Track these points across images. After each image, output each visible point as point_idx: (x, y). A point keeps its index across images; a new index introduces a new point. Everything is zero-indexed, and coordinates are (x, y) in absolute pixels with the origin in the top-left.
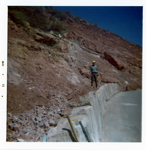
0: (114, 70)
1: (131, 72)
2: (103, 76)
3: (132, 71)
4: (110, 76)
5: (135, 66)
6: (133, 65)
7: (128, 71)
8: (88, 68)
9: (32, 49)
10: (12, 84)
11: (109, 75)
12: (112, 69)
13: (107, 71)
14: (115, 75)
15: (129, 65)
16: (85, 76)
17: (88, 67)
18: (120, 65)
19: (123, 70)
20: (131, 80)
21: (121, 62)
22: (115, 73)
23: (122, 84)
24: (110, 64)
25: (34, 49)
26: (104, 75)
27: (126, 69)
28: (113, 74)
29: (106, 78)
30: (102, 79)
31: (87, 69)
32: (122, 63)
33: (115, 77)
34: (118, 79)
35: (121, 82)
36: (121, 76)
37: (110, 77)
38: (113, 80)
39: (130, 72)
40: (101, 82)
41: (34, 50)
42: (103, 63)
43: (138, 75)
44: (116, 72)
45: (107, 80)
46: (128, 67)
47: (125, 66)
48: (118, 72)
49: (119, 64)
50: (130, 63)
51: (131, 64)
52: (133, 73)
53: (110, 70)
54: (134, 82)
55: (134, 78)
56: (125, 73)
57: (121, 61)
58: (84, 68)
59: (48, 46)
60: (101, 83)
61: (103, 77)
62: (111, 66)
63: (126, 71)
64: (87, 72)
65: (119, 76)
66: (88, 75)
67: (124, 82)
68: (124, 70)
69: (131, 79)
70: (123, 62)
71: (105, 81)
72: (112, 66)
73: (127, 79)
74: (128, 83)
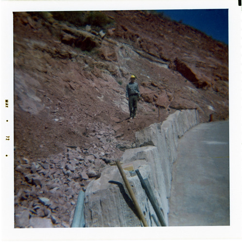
0: (190, 88)
1: (218, 90)
2: (173, 98)
3: (220, 88)
4: (184, 98)
5: (224, 80)
6: (222, 79)
7: (213, 88)
8: (148, 86)
9: (57, 55)
10: (28, 112)
11: (182, 96)
12: (188, 87)
13: (179, 91)
14: (192, 96)
15: (216, 80)
16: (143, 100)
17: (148, 84)
18: (201, 79)
19: (205, 88)
20: (217, 104)
21: (202, 75)
22: (192, 93)
23: (204, 111)
24: (185, 79)
25: (60, 56)
26: (174, 97)
27: (209, 86)
28: (188, 94)
29: (177, 101)
30: (171, 103)
31: (146, 88)
32: (204, 76)
33: (192, 100)
34: (197, 103)
35: (202, 107)
36: (202, 98)
37: (183, 100)
38: (189, 105)
39: (217, 91)
40: (170, 109)
41: (60, 58)
42: (173, 78)
44: (194, 92)
45: (179, 104)
46: (214, 82)
47: (209, 81)
48: (197, 92)
49: (198, 78)
50: (217, 76)
51: (218, 78)
52: (222, 91)
53: (184, 88)
54: (222, 106)
55: (223, 101)
56: (209, 93)
57: (202, 73)
58: (141, 87)
59: (83, 50)
60: (169, 110)
61: (172, 100)
62: (186, 81)
63: (210, 89)
64: (146, 92)
65: (199, 97)
66: (148, 97)
67: (207, 107)
68: (207, 88)
69: (219, 103)
70: (206, 75)
71: (176, 106)
72: (188, 82)
73: (211, 103)
74: (213, 109)
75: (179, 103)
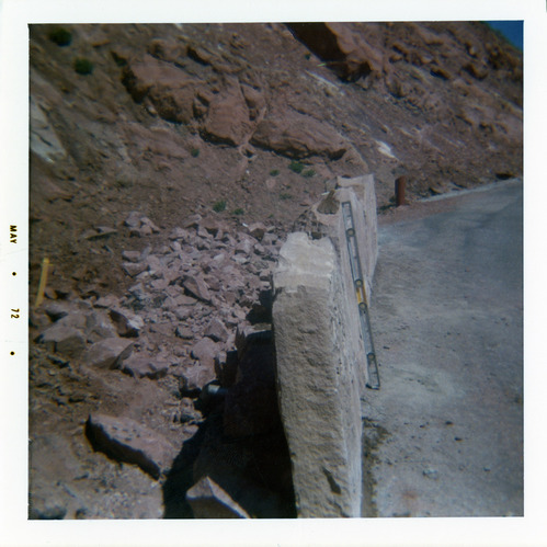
0: (321, 80)
1: (403, 92)
2: (265, 109)
3: (406, 87)
4: (302, 112)
5: (414, 63)
6: (409, 58)
7: (387, 86)
8: (175, 57)
11: (298, 105)
12: (315, 76)
13: (285, 84)
14: (328, 107)
15: (392, 60)
16: (152, 110)
17: (174, 51)
18: (354, 53)
19: (364, 82)
20: (402, 135)
21: (356, 40)
22: (328, 95)
23: (364, 157)
24: (305, 50)
26: (269, 108)
27: (377, 78)
28: (315, 99)
29: (278, 122)
30: (259, 130)
31: (167, 66)
32: (362, 43)
33: (327, 119)
34: (346, 131)
35: (360, 148)
36: (357, 115)
37: (300, 118)
38: (319, 136)
39: (398, 95)
40: (253, 149)
42: (268, 40)
43: (432, 108)
44: (333, 93)
45: (285, 134)
46: (390, 67)
47: (376, 61)
48: (342, 94)
49: (345, 48)
50: (396, 48)
51: (398, 56)
52: (412, 97)
53: (304, 77)
54: (417, 145)
55: (418, 127)
56: (375, 101)
57: (357, 35)
58: (148, 58)
60: (249, 154)
61: (261, 118)
62: (308, 57)
63: (379, 85)
64: (166, 82)
65: (351, 113)
66: (173, 102)
67: (374, 146)
68: (371, 83)
70: (367, 42)
71: (274, 141)
72: (314, 59)
73: (385, 131)
74: (393, 151)
75: (284, 129)
